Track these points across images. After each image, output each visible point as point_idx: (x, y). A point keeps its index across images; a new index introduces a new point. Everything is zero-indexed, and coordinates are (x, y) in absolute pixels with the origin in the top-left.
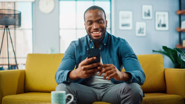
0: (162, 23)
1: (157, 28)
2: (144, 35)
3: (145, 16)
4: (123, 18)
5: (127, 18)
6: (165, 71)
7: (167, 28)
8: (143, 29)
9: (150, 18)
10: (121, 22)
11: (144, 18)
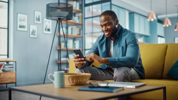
0: (48, 28)
1: (45, 32)
2: (36, 36)
3: (36, 21)
4: (20, 20)
5: (24, 20)
7: (50, 32)
9: (40, 22)
10: (19, 23)
11: (36, 22)
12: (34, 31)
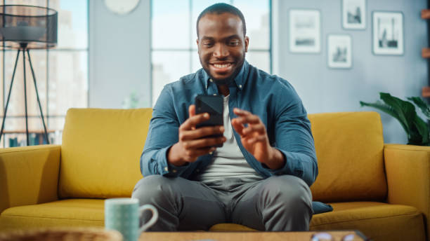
0: (389, 38)
1: (377, 50)
2: (348, 64)
3: (349, 22)
4: (299, 26)
5: (309, 26)
6: (386, 150)
7: (399, 50)
8: (345, 51)
9: (362, 26)
10: (295, 34)
11: (347, 25)
12: (342, 50)
